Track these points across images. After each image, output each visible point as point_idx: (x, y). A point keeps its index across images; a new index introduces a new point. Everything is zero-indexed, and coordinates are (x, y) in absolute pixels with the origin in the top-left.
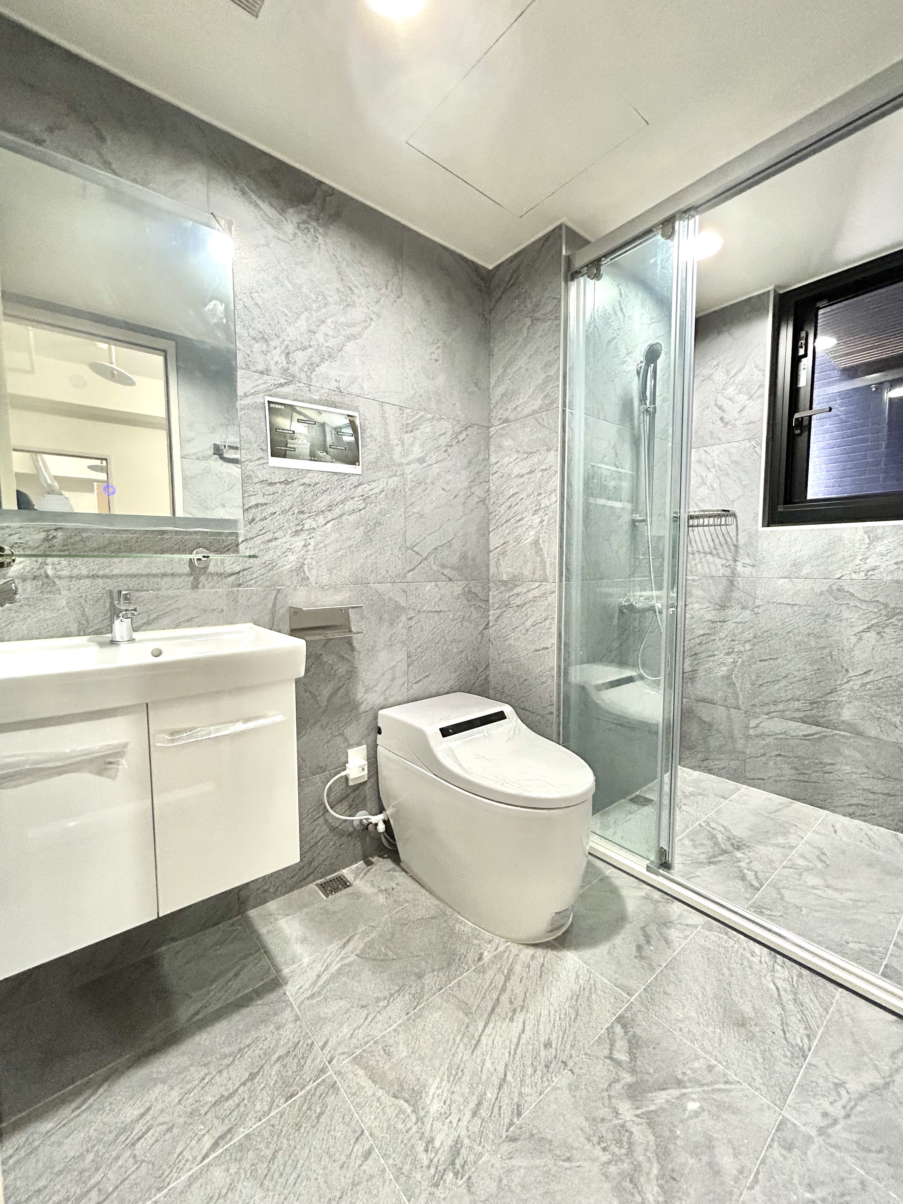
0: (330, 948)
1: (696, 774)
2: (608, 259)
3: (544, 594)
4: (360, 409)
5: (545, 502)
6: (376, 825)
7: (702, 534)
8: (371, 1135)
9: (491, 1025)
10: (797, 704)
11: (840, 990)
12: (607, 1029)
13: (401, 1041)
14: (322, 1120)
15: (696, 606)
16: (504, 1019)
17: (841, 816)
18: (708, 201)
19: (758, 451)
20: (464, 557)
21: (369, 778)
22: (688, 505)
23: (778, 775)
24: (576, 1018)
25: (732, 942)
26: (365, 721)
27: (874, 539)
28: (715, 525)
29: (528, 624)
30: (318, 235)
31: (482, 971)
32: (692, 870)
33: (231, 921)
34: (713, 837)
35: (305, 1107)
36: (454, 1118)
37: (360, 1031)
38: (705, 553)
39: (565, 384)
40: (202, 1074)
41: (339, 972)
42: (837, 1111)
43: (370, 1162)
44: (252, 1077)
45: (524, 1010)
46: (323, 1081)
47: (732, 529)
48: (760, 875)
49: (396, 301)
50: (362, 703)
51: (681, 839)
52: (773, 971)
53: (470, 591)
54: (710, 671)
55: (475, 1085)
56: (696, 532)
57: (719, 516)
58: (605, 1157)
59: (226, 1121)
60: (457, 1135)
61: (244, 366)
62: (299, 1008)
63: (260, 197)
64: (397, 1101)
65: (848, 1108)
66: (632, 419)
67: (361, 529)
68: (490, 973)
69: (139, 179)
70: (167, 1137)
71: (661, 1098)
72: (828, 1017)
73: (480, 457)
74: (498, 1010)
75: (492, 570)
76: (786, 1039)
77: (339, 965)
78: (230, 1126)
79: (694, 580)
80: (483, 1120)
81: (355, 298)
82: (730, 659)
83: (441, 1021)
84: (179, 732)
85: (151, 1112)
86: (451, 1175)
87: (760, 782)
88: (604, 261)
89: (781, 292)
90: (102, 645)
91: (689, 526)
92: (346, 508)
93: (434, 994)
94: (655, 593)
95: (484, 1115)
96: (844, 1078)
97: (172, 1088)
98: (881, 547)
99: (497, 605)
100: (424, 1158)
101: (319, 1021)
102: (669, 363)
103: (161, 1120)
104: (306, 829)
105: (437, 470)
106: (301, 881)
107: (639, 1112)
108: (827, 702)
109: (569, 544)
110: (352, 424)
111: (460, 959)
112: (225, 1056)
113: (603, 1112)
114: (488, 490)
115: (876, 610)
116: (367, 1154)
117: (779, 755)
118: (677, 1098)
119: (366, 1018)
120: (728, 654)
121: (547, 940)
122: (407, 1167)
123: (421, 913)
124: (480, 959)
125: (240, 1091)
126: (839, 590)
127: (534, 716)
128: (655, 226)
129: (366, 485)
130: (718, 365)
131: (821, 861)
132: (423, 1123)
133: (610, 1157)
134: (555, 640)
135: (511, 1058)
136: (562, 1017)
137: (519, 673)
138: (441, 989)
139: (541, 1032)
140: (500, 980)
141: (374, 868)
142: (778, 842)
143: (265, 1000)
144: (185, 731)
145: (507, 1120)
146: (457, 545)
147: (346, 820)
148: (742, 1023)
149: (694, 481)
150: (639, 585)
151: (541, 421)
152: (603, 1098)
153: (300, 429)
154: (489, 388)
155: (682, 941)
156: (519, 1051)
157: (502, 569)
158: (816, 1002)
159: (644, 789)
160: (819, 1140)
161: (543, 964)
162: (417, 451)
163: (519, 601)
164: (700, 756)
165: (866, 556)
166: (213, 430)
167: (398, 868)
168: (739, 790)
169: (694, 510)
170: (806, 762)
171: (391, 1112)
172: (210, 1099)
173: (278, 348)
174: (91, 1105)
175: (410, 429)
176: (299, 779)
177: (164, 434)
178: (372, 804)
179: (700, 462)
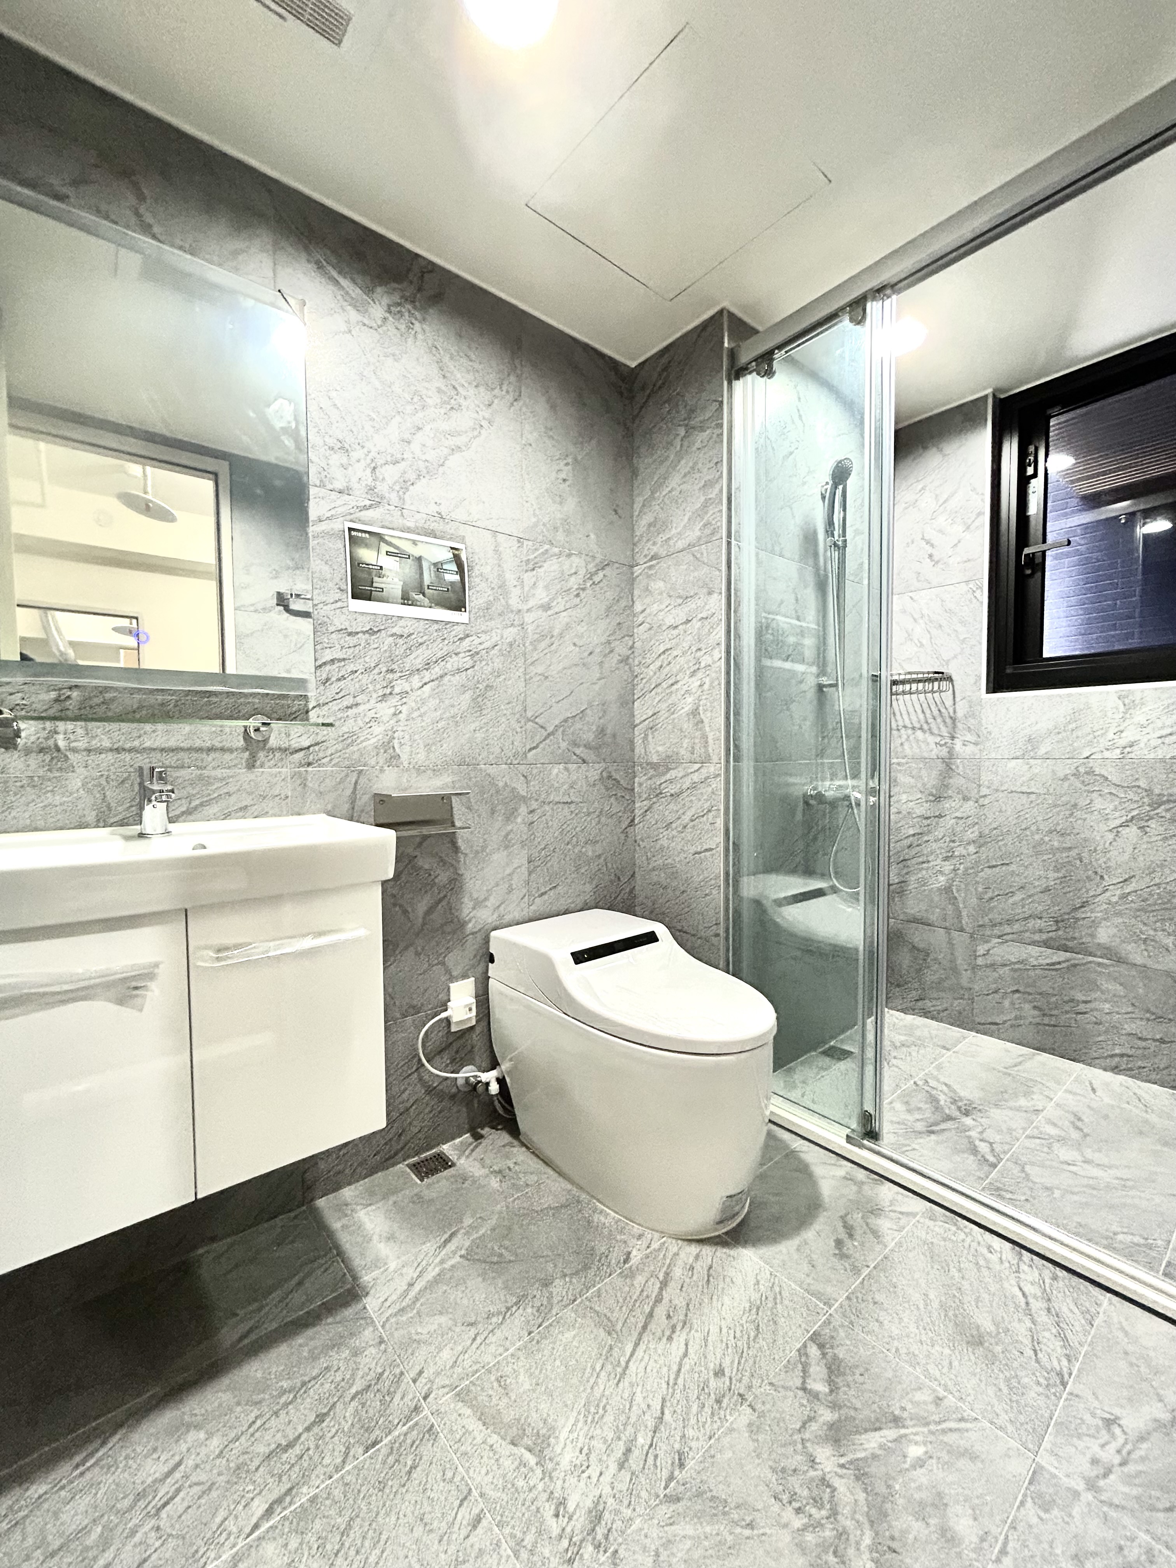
0: (425, 1248)
1: (909, 1018)
2: (783, 352)
3: (706, 779)
4: (467, 539)
5: (706, 660)
6: (487, 1084)
7: (909, 704)
8: (482, 1495)
9: (642, 1347)
10: (1039, 923)
11: (1109, 1295)
12: (799, 1350)
13: (522, 1370)
14: (414, 1475)
15: (904, 797)
16: (660, 1339)
17: (1101, 1071)
18: (905, 279)
19: (978, 596)
20: (602, 731)
21: (477, 1022)
22: (889, 666)
23: (1016, 1018)
24: (756, 1336)
25: (962, 1236)
26: (472, 946)
27: (1129, 707)
28: (925, 692)
29: (686, 818)
30: (414, 321)
31: (631, 1275)
32: (907, 1142)
33: (292, 1214)
34: (934, 1100)
35: (391, 1460)
36: (593, 1472)
37: (467, 1356)
38: (913, 728)
39: (729, 509)
40: (253, 1415)
41: (437, 1280)
42: (1109, 1455)
43: (480, 1530)
44: (321, 1418)
45: (686, 1330)
46: (416, 1424)
47: (947, 696)
48: (998, 1148)
49: (512, 404)
50: (470, 921)
51: (891, 1103)
52: (1018, 1272)
53: (609, 777)
54: (923, 882)
55: (621, 1428)
56: (901, 702)
57: (929, 680)
58: (798, 1522)
59: (284, 1478)
60: (598, 1494)
61: (318, 483)
62: (383, 1327)
63: (340, 273)
64: (515, 1450)
65: (1124, 1452)
66: (816, 555)
67: (468, 695)
68: (640, 1280)
69: (187, 246)
70: (203, 1501)
71: (871, 1442)
72: (1093, 1332)
73: (623, 603)
74: (652, 1326)
75: (639, 750)
76: (1037, 1361)
77: (437, 1270)
78: (289, 1486)
79: (898, 764)
80: (633, 1474)
81: (462, 401)
82: (948, 867)
83: (575, 1343)
84: (227, 949)
85: (182, 1467)
86: (590, 1548)
87: (993, 1027)
88: (778, 355)
89: (1002, 396)
90: (128, 838)
91: (892, 694)
92: (449, 666)
93: (565, 1306)
94: (850, 782)
95: (634, 1467)
96: (1117, 1411)
97: (210, 1435)
98: (1140, 717)
99: (645, 796)
100: (554, 1526)
101: (411, 1343)
102: (862, 487)
103: (194, 1479)
104: (395, 1090)
105: (567, 620)
106: (387, 1160)
107: (842, 1461)
108: (1077, 919)
109: (737, 714)
110: (457, 559)
111: (599, 1261)
112: (284, 1392)
113: (797, 1460)
114: (632, 647)
115: (1136, 799)
116: (477, 1522)
117: (1017, 991)
118: (895, 1440)
119: (474, 1339)
120: (946, 859)
121: (717, 1233)
122: (529, 1539)
123: (548, 1201)
124: (626, 1261)
125: (302, 1439)
126: (1087, 773)
127: (694, 939)
128: (842, 309)
129: (474, 637)
130: (923, 488)
131: (1078, 1128)
132: (551, 1478)
133: (806, 1520)
134: (721, 839)
135: (671, 1390)
136: (738, 1334)
137: (674, 884)
138: (575, 1300)
139: (710, 1357)
140: (654, 1288)
141: (484, 1142)
142: (1017, 1104)
143: (338, 1318)
144: (237, 946)
145: (665, 1474)
146: (592, 717)
147: (447, 1078)
148: (977, 1340)
149: (898, 636)
150: (830, 768)
151: (699, 556)
152: (795, 1442)
153: (389, 564)
154: (632, 517)
155: (896, 1233)
156: (680, 1381)
157: (651, 747)
158: (1076, 1310)
159: (842, 1037)
160: (1088, 1496)
161: (711, 1267)
162: (541, 596)
163: (673, 789)
164: (914, 994)
165: (1121, 728)
166: (276, 575)
167: (516, 1143)
168: (964, 1038)
169: (898, 671)
170: (1054, 999)
171: (508, 1464)
172: (262, 1449)
173: (362, 461)
174: (100, 1460)
175: (531, 566)
176: (386, 1022)
177: (213, 585)
178: (482, 1057)
179: (904, 611)
